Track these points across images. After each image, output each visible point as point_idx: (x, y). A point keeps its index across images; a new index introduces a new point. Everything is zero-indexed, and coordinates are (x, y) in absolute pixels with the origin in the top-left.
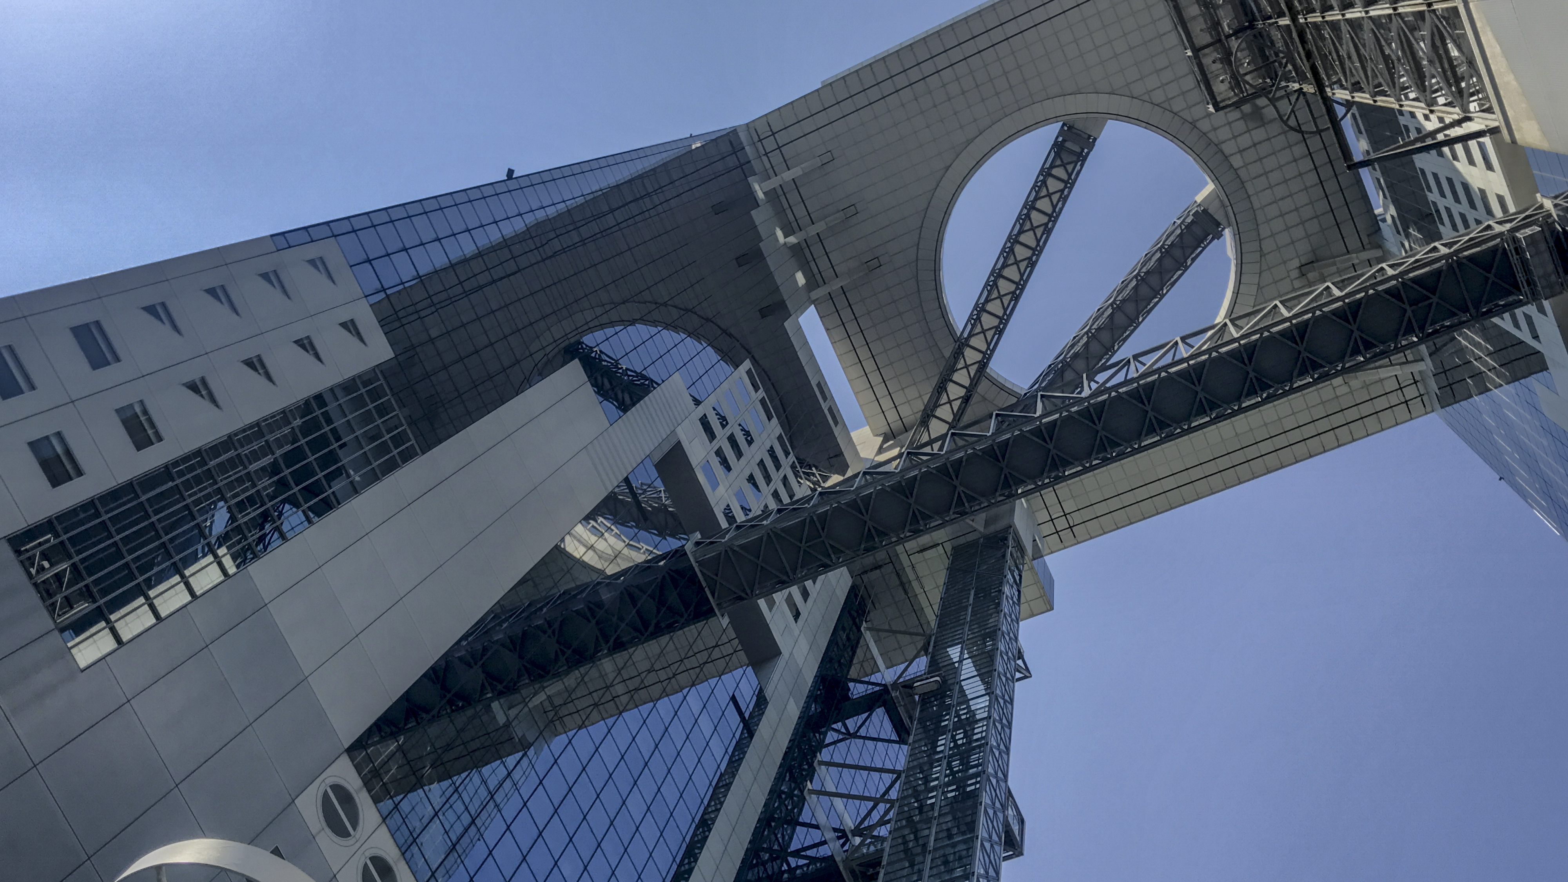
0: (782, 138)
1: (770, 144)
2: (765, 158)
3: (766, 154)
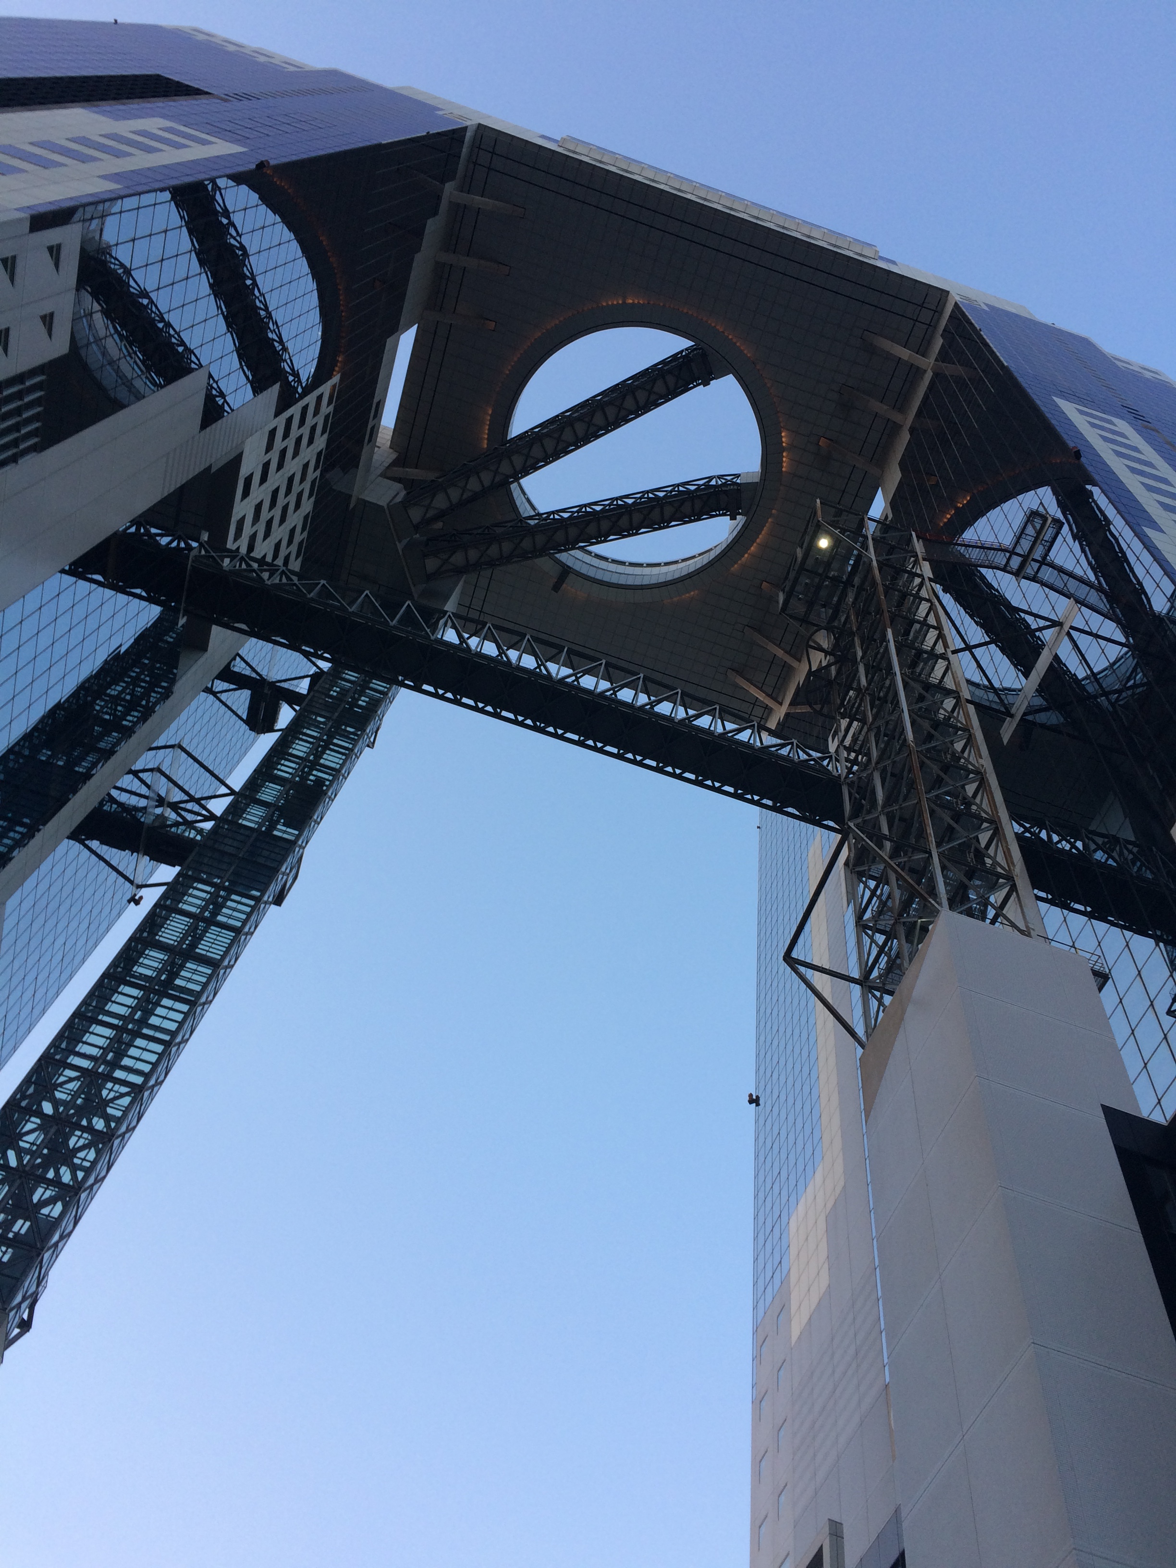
0: (497, 162)
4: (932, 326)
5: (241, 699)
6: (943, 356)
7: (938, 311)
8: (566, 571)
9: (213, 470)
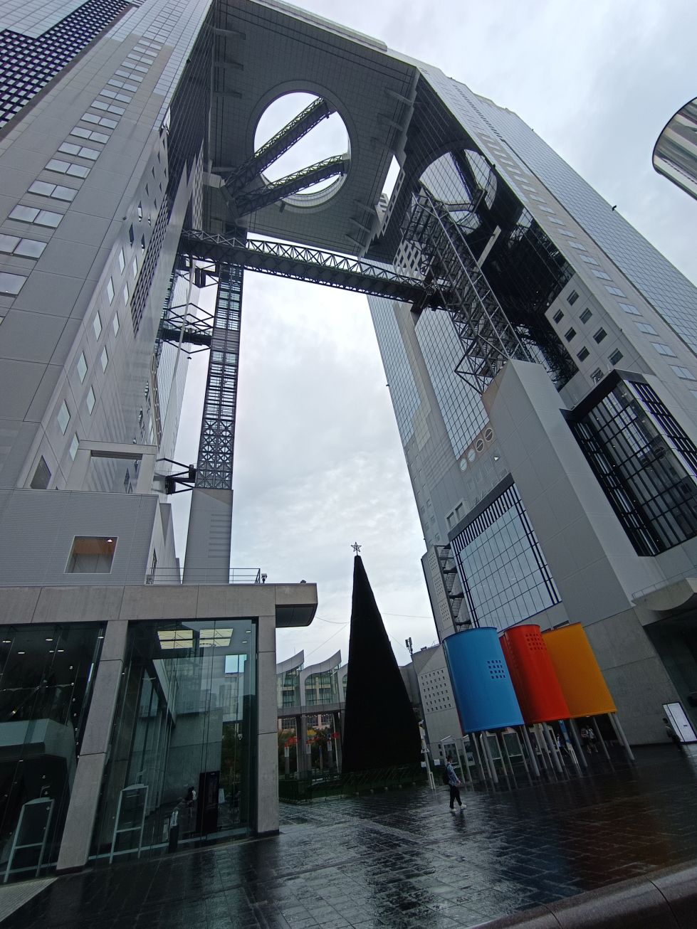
4: (411, 84)
6: (417, 99)
7: (413, 77)
8: (284, 204)
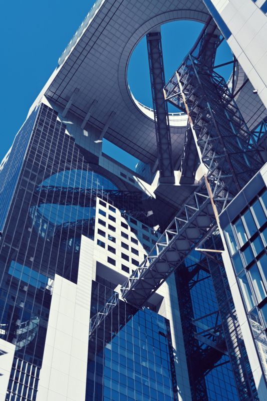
0: (58, 93)
1: (55, 97)
2: (57, 103)
3: (56, 101)
5: (202, 273)
9: (95, 280)
